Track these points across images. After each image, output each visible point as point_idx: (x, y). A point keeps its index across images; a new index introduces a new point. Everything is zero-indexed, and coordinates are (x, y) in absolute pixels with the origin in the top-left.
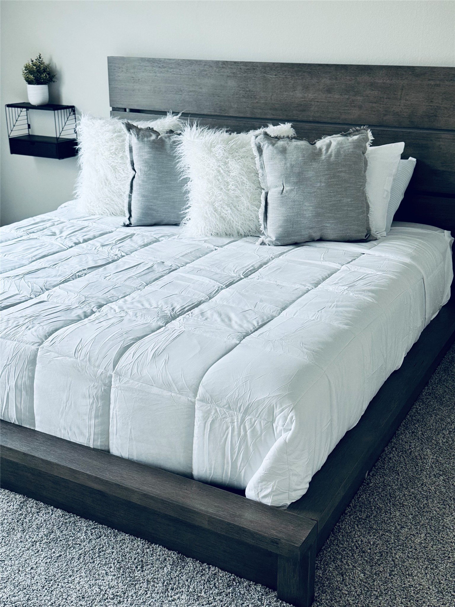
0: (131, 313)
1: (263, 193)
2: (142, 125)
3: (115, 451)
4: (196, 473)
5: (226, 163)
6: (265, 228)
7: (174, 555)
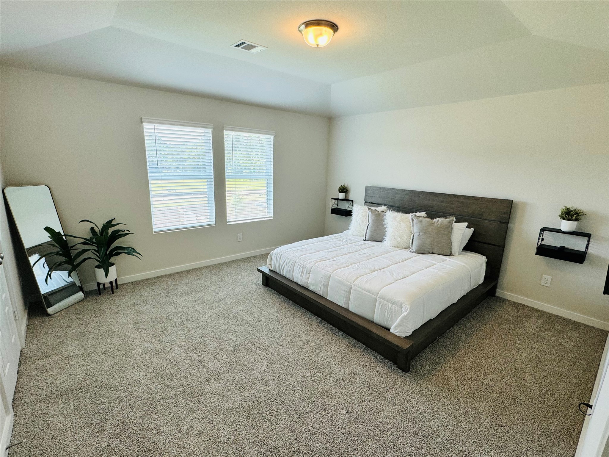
0: (361, 268)
1: (412, 234)
2: (374, 208)
3: (350, 309)
4: (375, 321)
5: (400, 223)
6: (412, 246)
7: (365, 347)
